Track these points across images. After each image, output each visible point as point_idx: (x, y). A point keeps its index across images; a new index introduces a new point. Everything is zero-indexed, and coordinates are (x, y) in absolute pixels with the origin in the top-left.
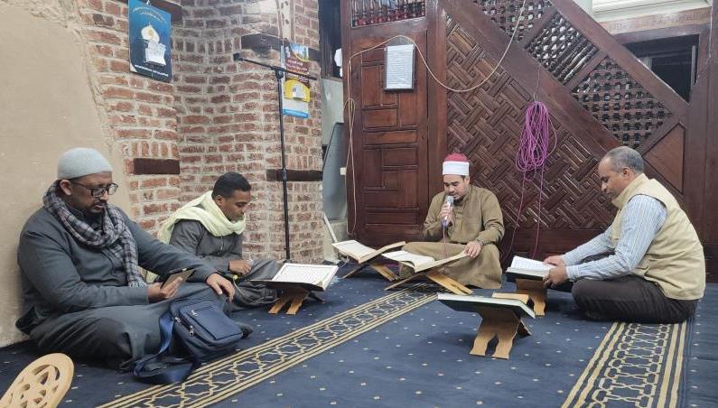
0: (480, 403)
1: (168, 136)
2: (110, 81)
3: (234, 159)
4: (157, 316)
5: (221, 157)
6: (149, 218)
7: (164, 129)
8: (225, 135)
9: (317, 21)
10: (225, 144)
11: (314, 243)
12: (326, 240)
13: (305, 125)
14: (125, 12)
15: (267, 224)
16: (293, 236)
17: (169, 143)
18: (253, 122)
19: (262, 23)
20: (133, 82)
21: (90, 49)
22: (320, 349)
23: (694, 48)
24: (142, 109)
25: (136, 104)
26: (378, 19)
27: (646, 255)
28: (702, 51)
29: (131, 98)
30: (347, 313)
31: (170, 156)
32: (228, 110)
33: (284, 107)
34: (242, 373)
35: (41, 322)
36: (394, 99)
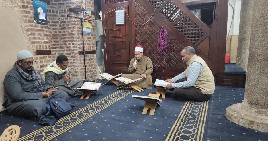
0: (144, 132)
1: (47, 42)
2: (28, 26)
3: (68, 47)
4: (45, 103)
5: (64, 47)
6: (42, 69)
7: (46, 40)
8: (65, 40)
9: (94, 2)
10: (65, 43)
11: (94, 73)
12: (98, 72)
13: (90, 36)
14: (32, 3)
15: (79, 68)
16: (87, 71)
17: (47, 45)
18: (74, 36)
19: (76, 4)
20: (35, 26)
21: (21, 16)
22: (96, 112)
23: (214, 6)
24: (39, 34)
25: (37, 33)
26: (113, 2)
27: (197, 80)
28: (217, 7)
29: (35, 31)
30: (104, 98)
31: (48, 49)
32: (66, 32)
33: (84, 31)
34: (72, 121)
35: (10, 105)
36: (118, 28)
